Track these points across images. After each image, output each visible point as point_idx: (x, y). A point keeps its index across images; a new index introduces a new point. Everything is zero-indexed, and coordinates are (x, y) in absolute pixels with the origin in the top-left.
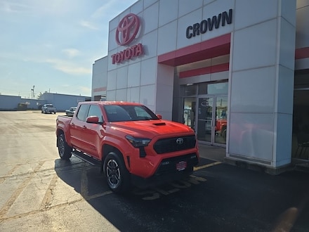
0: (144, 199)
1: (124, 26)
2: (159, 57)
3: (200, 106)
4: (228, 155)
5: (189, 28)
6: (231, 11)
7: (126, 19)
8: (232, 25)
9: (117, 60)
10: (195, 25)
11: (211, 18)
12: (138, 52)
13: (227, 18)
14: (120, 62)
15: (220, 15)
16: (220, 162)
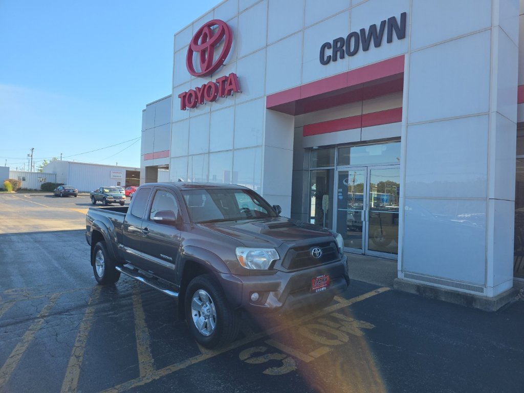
2: (269, 98)
3: (340, 185)
4: (401, 275)
5: (326, 46)
6: (404, 16)
7: (206, 30)
8: (406, 40)
9: (190, 102)
10: (336, 41)
11: (367, 29)
12: (230, 87)
13: (397, 28)
14: (194, 106)
15: (383, 23)
16: (388, 289)
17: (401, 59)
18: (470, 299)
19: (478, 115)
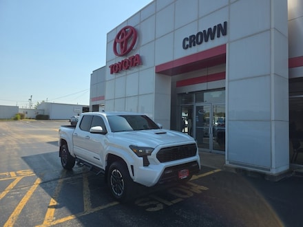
0: (148, 210)
1: (122, 38)
2: (157, 67)
3: (197, 114)
4: (227, 163)
5: (186, 39)
6: (225, 23)
7: (123, 31)
8: (227, 36)
9: (115, 70)
10: (191, 37)
11: (207, 30)
12: (136, 62)
13: (222, 29)
14: (117, 72)
15: (215, 27)
16: (220, 170)
17: (224, 46)
18: (263, 175)
19: (265, 76)
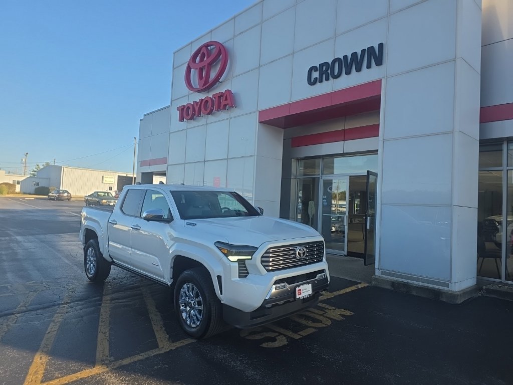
2: (261, 113)
3: (324, 193)
4: (378, 273)
5: (313, 69)
6: (381, 46)
7: (204, 50)
8: (383, 67)
9: (188, 115)
10: (322, 65)
11: (349, 56)
12: (226, 102)
13: (375, 56)
14: (192, 118)
15: (363, 51)
16: (367, 285)
17: (378, 83)
18: (437, 293)
19: (444, 133)
